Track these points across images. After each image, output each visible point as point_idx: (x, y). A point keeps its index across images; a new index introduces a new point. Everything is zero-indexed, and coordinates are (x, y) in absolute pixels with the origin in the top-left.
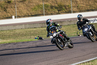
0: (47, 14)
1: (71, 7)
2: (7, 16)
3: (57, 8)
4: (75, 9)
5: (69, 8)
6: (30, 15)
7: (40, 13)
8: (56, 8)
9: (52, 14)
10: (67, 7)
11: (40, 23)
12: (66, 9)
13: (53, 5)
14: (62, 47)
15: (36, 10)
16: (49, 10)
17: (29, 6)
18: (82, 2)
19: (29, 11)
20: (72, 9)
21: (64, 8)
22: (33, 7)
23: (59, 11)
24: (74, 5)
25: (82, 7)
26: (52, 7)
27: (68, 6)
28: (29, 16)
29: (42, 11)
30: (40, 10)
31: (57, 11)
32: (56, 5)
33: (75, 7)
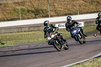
0: (23, 19)
1: (48, 12)
3: (34, 12)
4: (53, 13)
5: (46, 12)
6: (6, 19)
7: (16, 17)
9: (28, 19)
10: (45, 12)
11: (16, 28)
12: (43, 13)
13: (30, 9)
14: (60, 49)
15: (12, 15)
16: (25, 14)
17: (5, 11)
18: (60, 6)
19: (5, 15)
20: (49, 14)
21: (41, 12)
22: (9, 11)
23: (36, 15)
24: (52, 9)
25: (60, 11)
26: (28, 11)
27: (46, 10)
28: (4, 21)
29: (18, 16)
30: (16, 14)
31: (34, 16)
32: (33, 9)
33: (52, 11)
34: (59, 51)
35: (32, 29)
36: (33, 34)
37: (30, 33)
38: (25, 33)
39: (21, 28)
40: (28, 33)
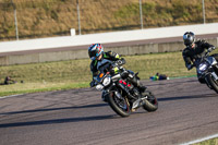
0: (148, 25)
1: (202, 11)
2: (58, 30)
3: (171, 12)
4: (211, 14)
5: (198, 12)
6: (110, 26)
7: (133, 23)
8: (169, 11)
9: (159, 25)
10: (194, 10)
11: (132, 46)
12: (191, 14)
13: (162, 5)
15: (124, 17)
16: (152, 15)
17: (108, 8)
19: (108, 19)
20: (204, 15)
21: (186, 11)
22: (117, 10)
23: (175, 18)
24: (210, 5)
26: (159, 10)
27: (196, 7)
28: (107, 30)
29: (137, 19)
30: (133, 15)
31: (171, 20)
32: (169, 5)
34: (123, 116)
35: (165, 48)
36: (169, 59)
37: (163, 56)
38: (152, 57)
39: (144, 45)
40: (157, 56)
